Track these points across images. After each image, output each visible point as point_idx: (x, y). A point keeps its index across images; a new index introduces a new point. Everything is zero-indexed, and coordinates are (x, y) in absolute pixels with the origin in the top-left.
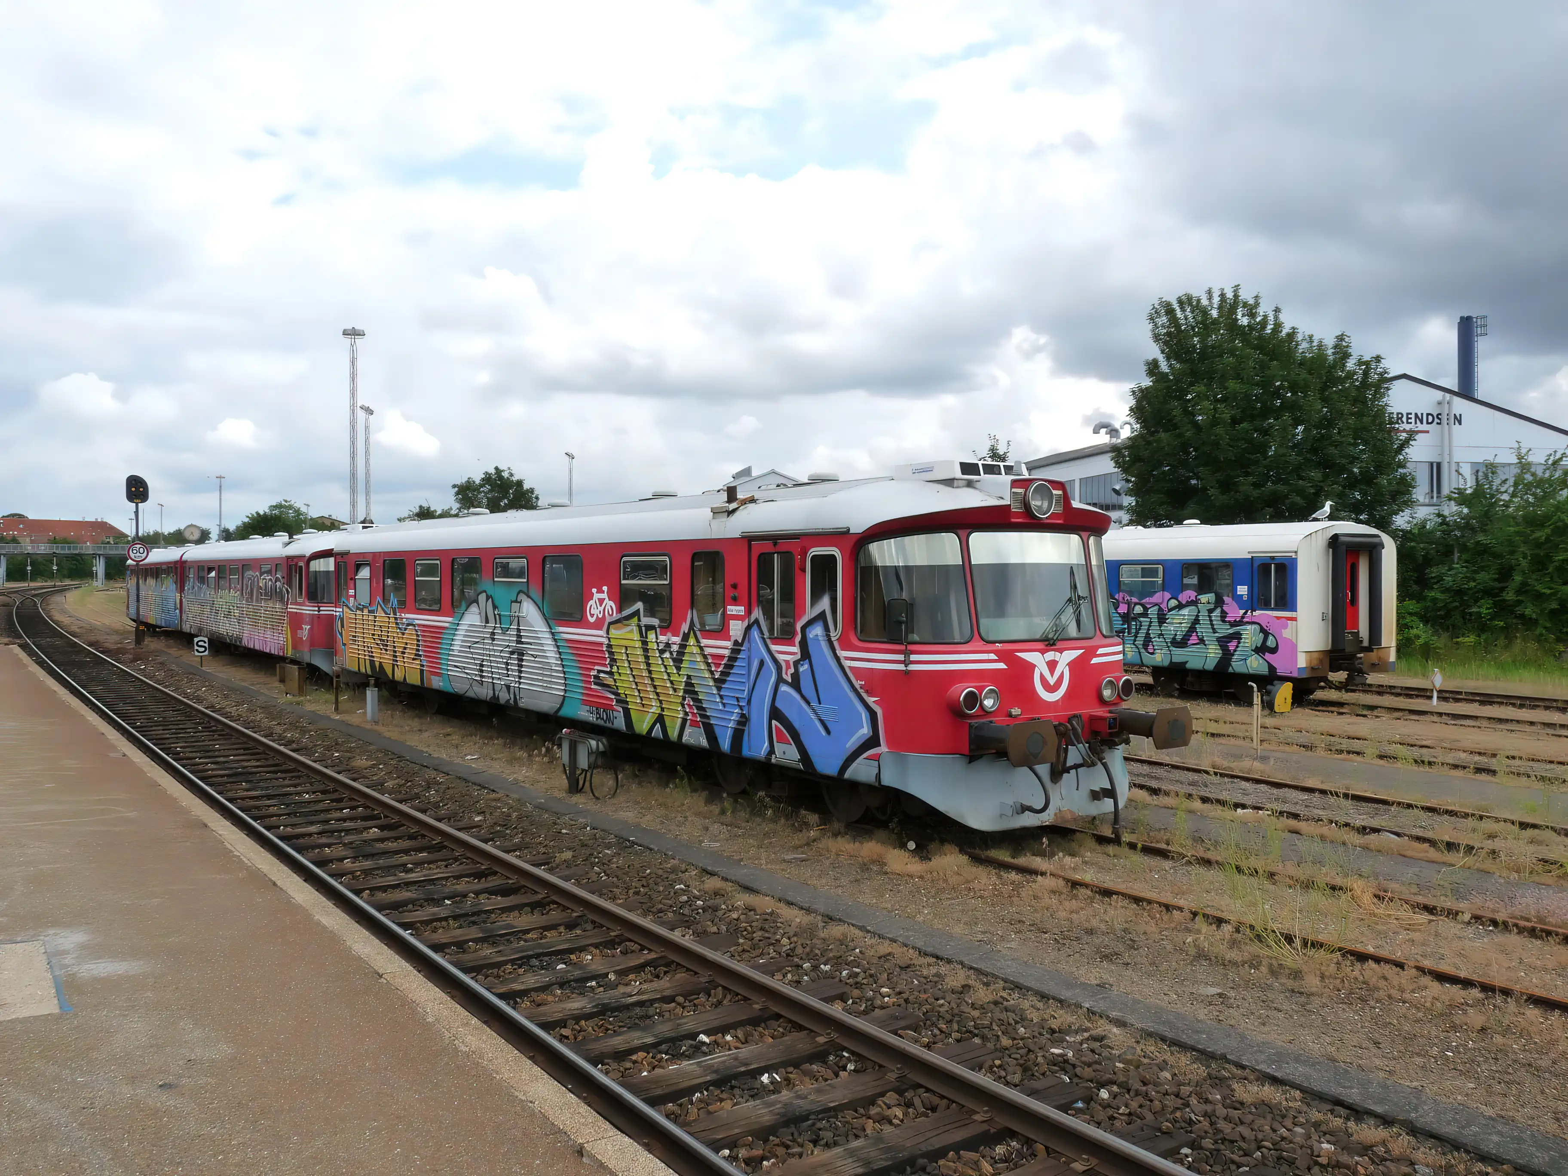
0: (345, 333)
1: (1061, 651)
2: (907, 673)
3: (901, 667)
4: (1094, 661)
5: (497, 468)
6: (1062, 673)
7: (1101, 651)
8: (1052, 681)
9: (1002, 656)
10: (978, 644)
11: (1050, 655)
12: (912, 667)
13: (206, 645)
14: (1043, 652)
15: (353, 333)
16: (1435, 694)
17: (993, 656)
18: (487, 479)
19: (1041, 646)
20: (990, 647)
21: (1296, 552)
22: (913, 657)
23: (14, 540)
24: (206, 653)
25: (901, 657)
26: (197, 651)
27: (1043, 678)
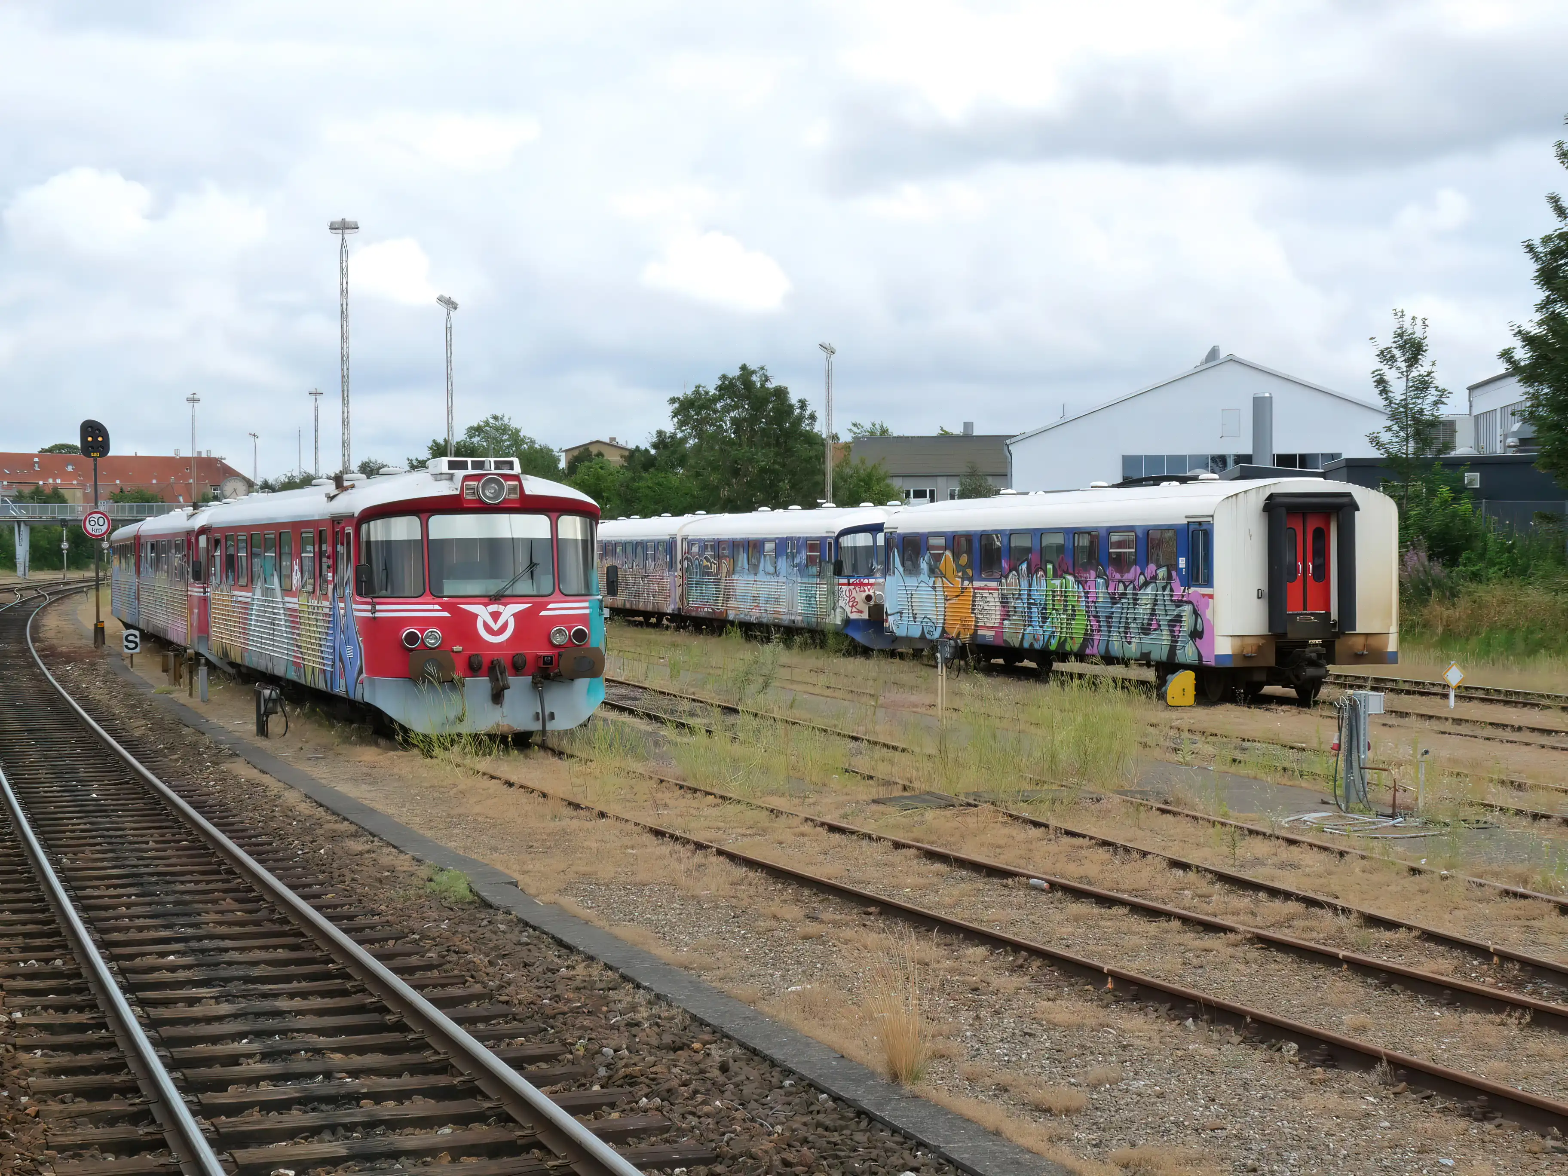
0: (333, 227)
1: (505, 605)
2: (374, 618)
3: (369, 614)
4: (543, 613)
5: (744, 368)
6: (507, 622)
7: (551, 606)
8: (495, 627)
9: (445, 607)
10: (429, 599)
11: (493, 608)
12: (378, 615)
13: (138, 640)
14: (486, 605)
15: (342, 227)
16: (1452, 695)
17: (437, 607)
18: (727, 387)
19: (486, 600)
20: (439, 600)
21: (1212, 516)
22: (378, 607)
23: (56, 497)
24: (138, 650)
25: (369, 607)
26: (127, 647)
27: (487, 626)
